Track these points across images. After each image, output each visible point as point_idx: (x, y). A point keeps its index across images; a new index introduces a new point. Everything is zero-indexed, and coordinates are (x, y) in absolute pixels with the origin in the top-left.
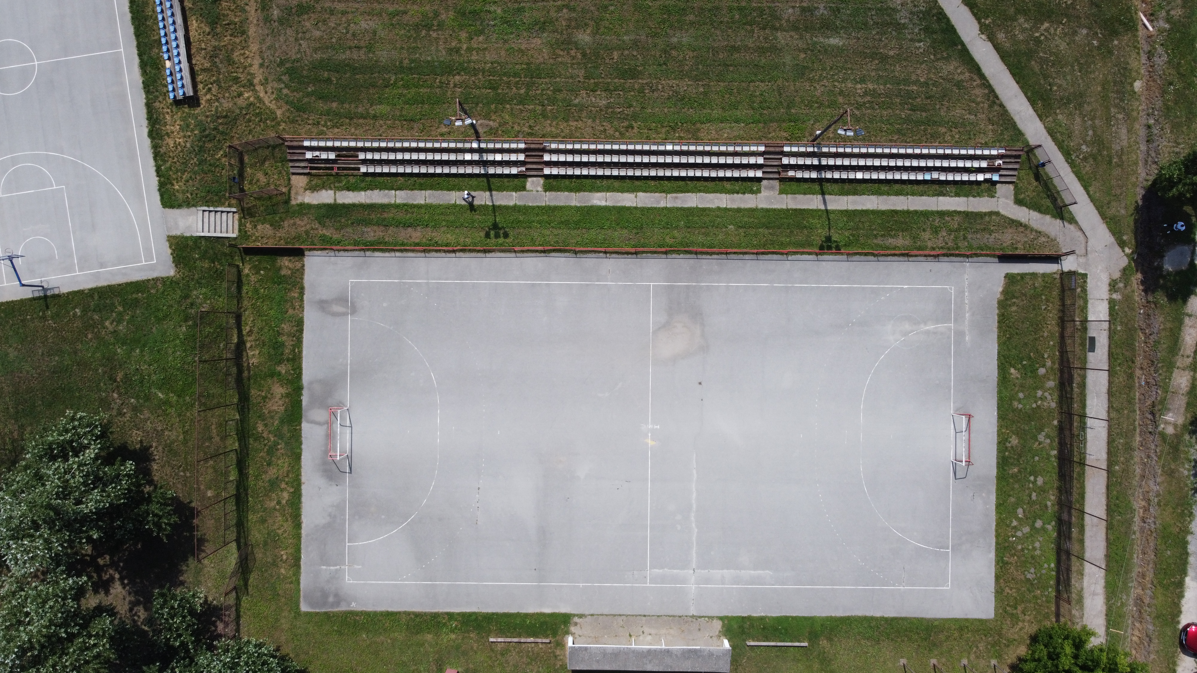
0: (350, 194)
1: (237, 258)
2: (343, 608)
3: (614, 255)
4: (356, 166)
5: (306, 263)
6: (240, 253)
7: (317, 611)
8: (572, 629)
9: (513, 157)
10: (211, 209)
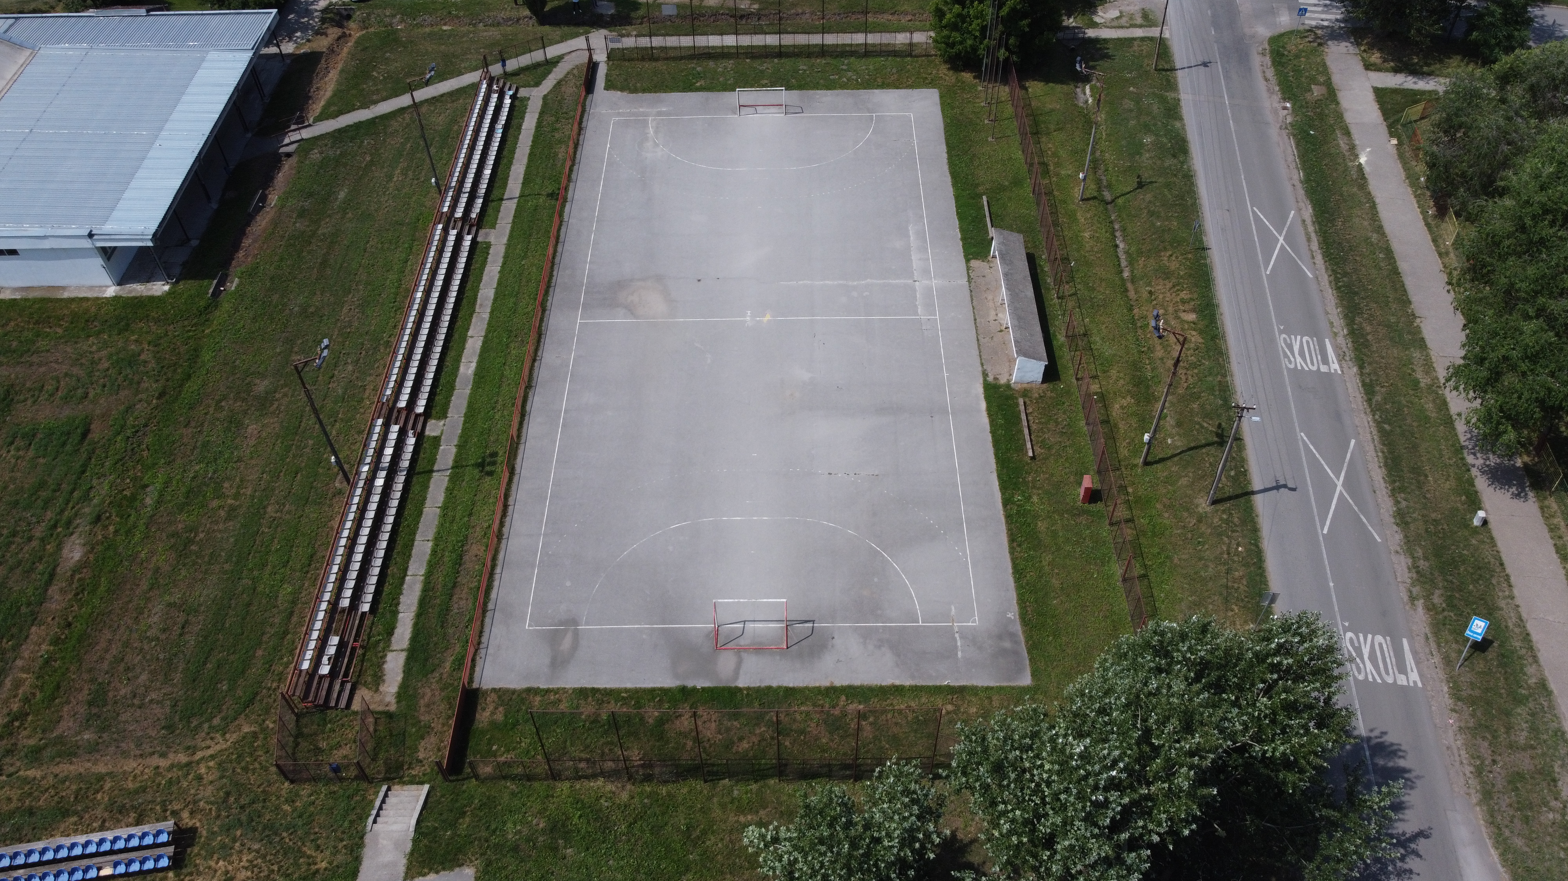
0: (398, 631)
2: (1018, 628)
5: (490, 687)
7: (1027, 662)
8: (1003, 381)
9: (393, 436)
10: (374, 814)
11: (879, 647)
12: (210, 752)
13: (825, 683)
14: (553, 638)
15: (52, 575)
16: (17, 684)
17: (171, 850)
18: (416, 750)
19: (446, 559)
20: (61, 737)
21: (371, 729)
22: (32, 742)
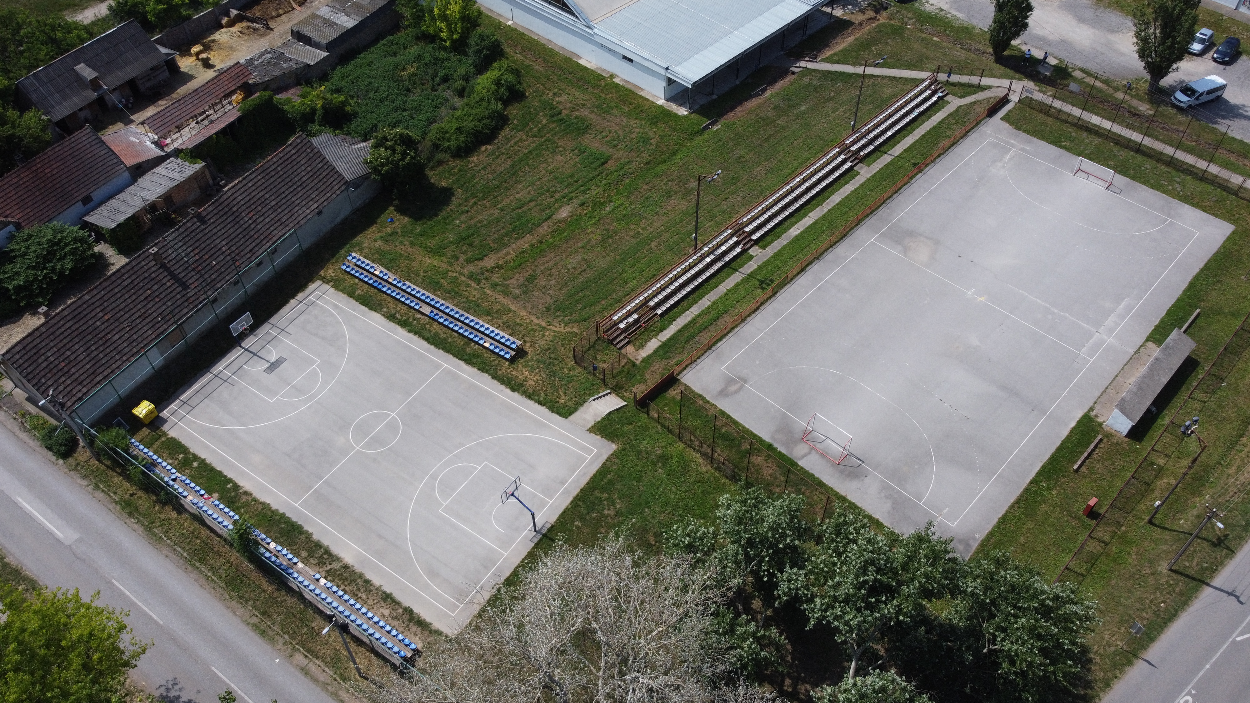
0: (666, 331)
2: (975, 545)
3: (837, 245)
4: (654, 313)
5: (685, 382)
8: (1100, 420)
11: (887, 498)
12: (555, 329)
13: (843, 494)
14: (730, 381)
15: (549, 217)
16: (507, 254)
17: (513, 353)
18: (633, 386)
19: (711, 314)
20: (508, 285)
21: (622, 364)
22: (497, 280)
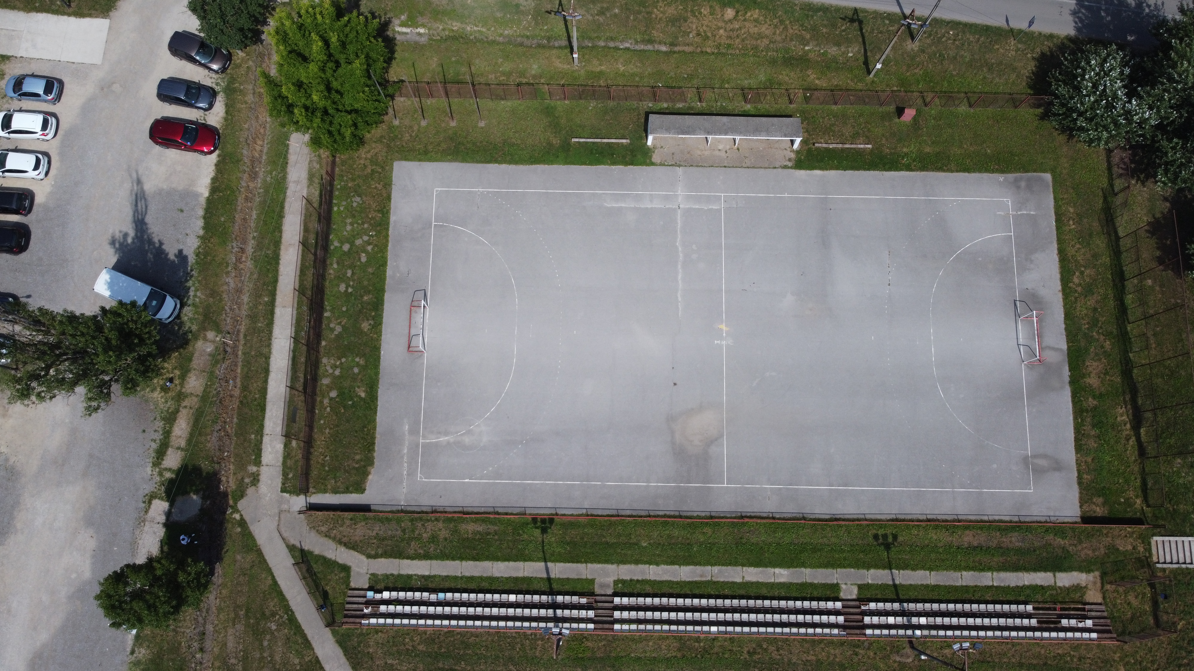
0: (1039, 582)
1: (1150, 515)
2: (1011, 176)
3: (765, 515)
4: (1037, 612)
5: (1079, 509)
6: (1147, 520)
7: (1035, 174)
8: (793, 156)
9: (875, 620)
10: (1184, 566)
11: (1032, 261)
13: (1060, 295)
14: (1039, 471)
18: (1126, 552)
21: (1115, 585)
